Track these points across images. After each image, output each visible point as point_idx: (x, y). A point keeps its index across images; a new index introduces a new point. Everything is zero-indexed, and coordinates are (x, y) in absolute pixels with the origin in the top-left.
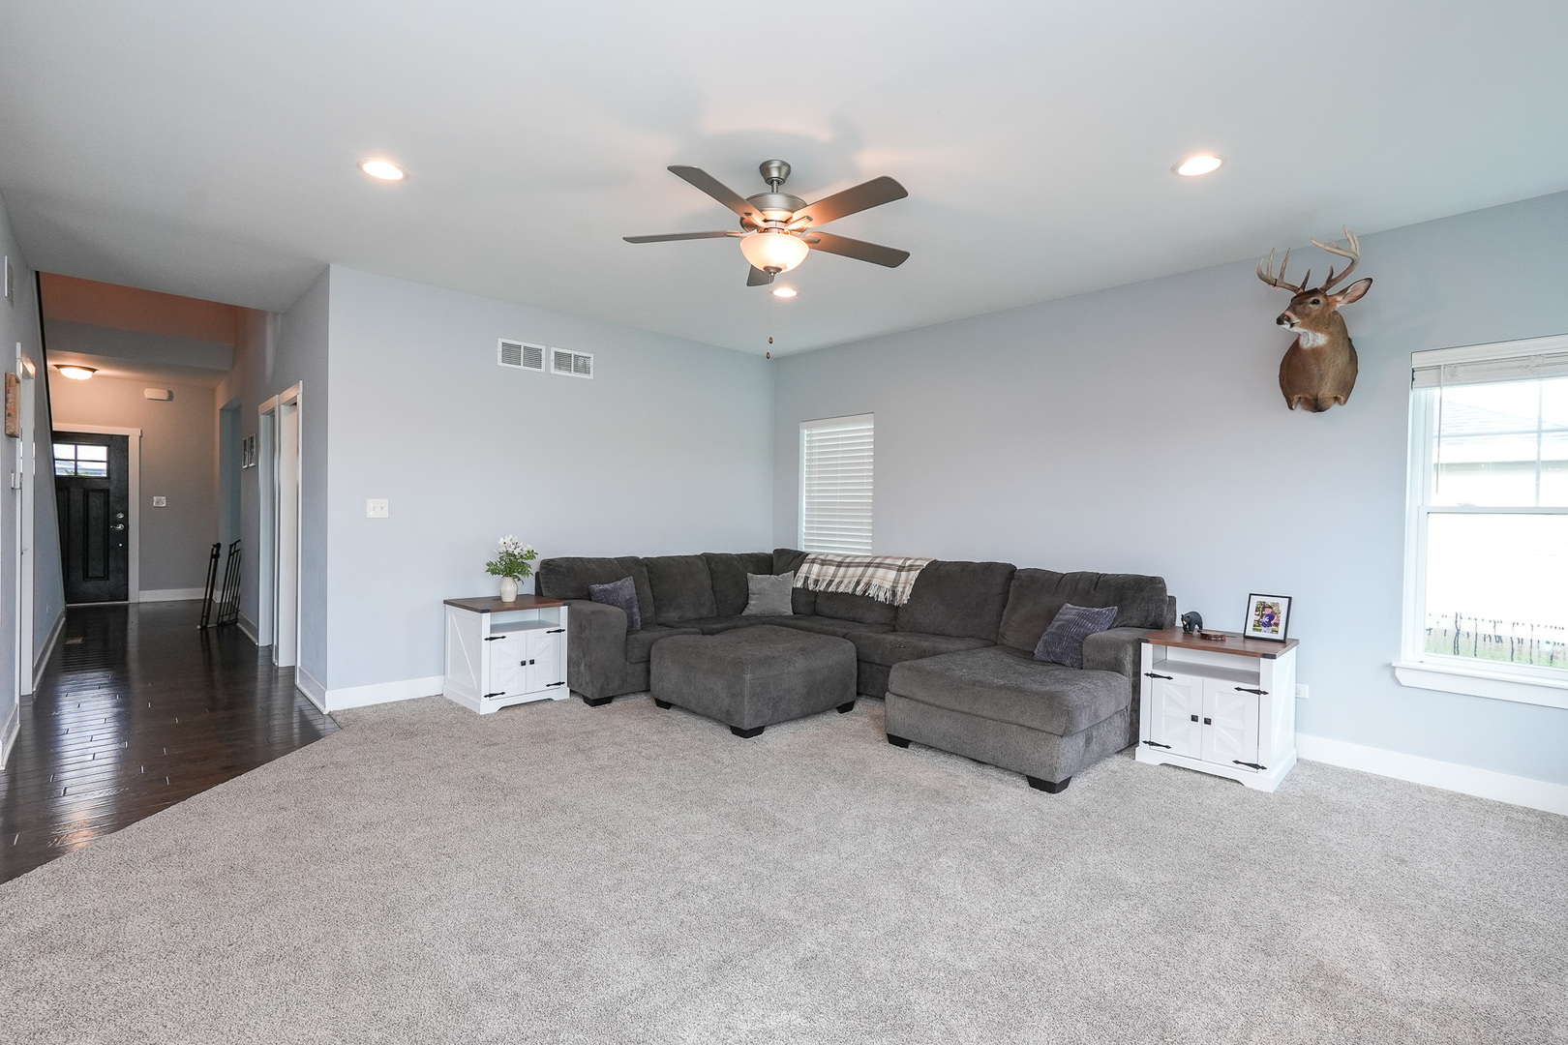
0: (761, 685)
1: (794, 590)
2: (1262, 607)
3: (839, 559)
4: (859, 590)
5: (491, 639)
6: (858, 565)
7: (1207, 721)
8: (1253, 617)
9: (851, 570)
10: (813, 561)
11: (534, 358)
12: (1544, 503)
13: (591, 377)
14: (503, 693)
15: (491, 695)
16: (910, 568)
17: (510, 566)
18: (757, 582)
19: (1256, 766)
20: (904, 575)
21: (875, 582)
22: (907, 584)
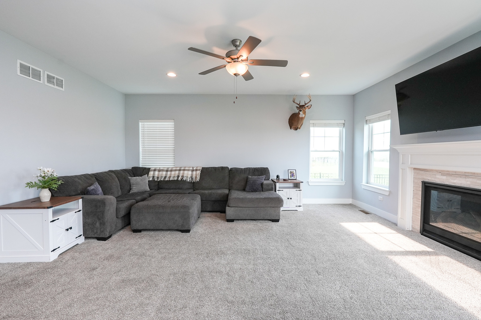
1: (149, 181)
2: (291, 172)
3: (166, 169)
4: (180, 178)
5: (53, 221)
7: (291, 199)
8: (290, 175)
9: (173, 173)
10: (155, 170)
11: (37, 75)
12: (326, 150)
13: (63, 90)
14: (59, 247)
15: (54, 250)
16: (196, 170)
18: (133, 180)
19: (300, 206)
20: (194, 172)
21: (185, 175)
22: (197, 175)
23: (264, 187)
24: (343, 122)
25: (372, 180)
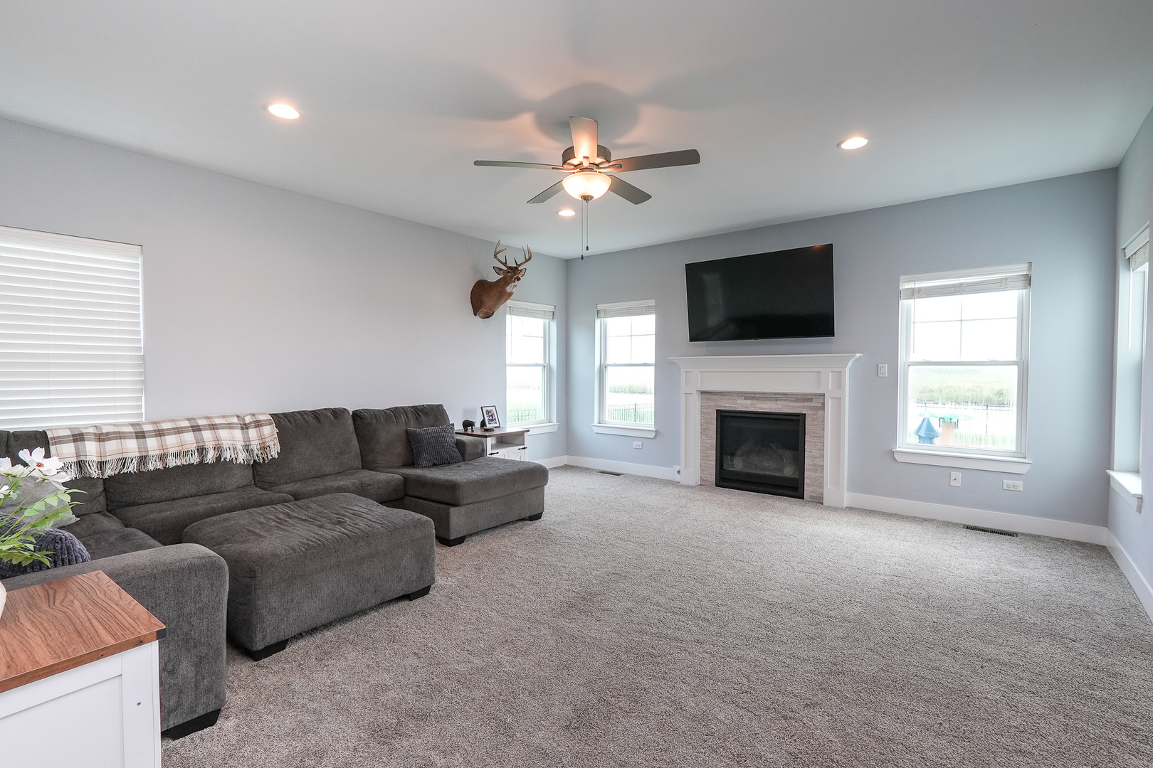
2: (488, 412)
3: (131, 429)
9: (170, 440)
10: (79, 437)
16: (258, 424)
20: (253, 433)
21: (225, 444)
22: (268, 440)
23: (469, 450)
24: (552, 308)
25: (607, 418)
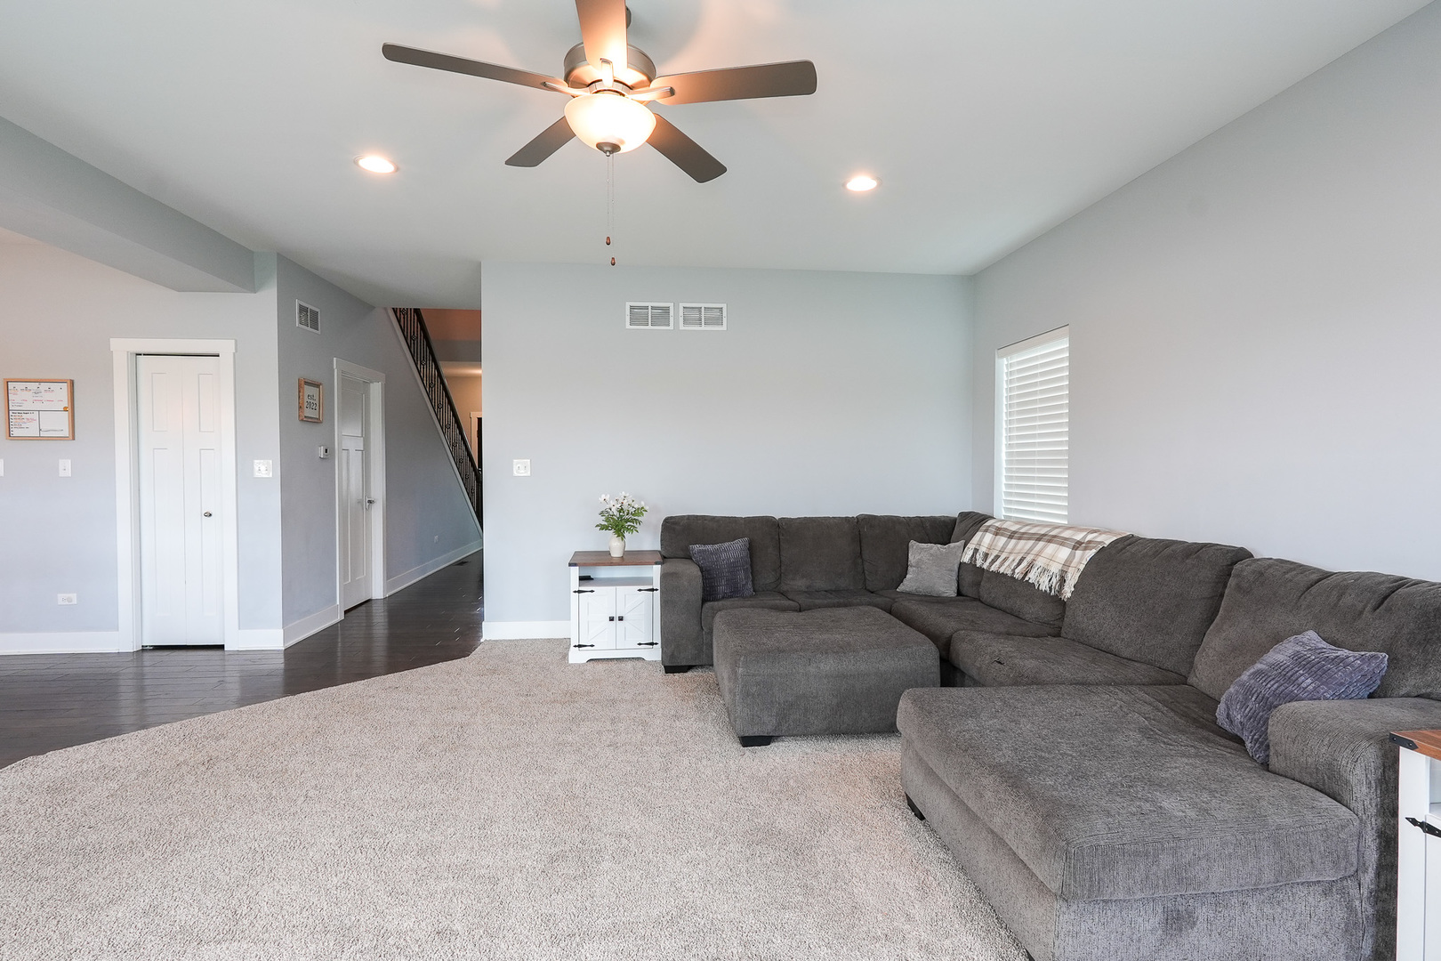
0: (758, 684)
1: (961, 565)
3: (1014, 527)
4: (1019, 572)
5: (579, 592)
6: (1029, 536)
9: (1020, 545)
10: (988, 528)
11: (662, 315)
13: (724, 328)
14: (592, 646)
15: (580, 646)
16: (1088, 545)
17: (619, 523)
18: (919, 553)
20: (1078, 555)
21: (1039, 562)
